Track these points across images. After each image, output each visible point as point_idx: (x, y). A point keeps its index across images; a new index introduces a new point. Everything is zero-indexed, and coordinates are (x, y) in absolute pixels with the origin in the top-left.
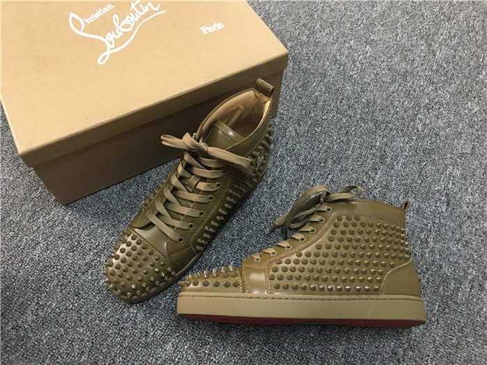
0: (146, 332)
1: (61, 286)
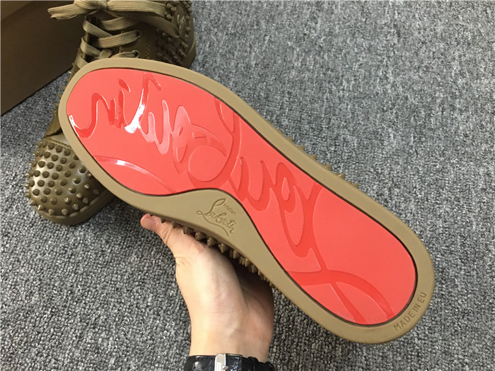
0: (102, 251)
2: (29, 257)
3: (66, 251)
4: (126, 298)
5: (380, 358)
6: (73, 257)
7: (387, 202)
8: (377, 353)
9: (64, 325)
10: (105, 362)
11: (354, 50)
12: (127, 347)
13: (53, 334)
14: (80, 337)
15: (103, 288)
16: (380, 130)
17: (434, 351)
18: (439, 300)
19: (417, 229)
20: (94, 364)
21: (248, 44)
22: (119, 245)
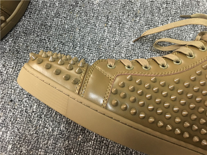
4: (18, 106)
10: (5, 147)
12: (20, 138)
22: (13, 68)
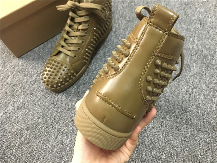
0: (68, 104)
1: (23, 92)
2: (39, 104)
3: (54, 103)
5: (182, 161)
6: (56, 105)
7: (191, 95)
8: (181, 159)
9: (50, 132)
11: (180, 29)
13: (46, 135)
14: (56, 137)
15: (67, 119)
16: (189, 64)
17: (207, 161)
18: (211, 139)
19: (203, 107)
20: (61, 149)
21: (134, 25)
